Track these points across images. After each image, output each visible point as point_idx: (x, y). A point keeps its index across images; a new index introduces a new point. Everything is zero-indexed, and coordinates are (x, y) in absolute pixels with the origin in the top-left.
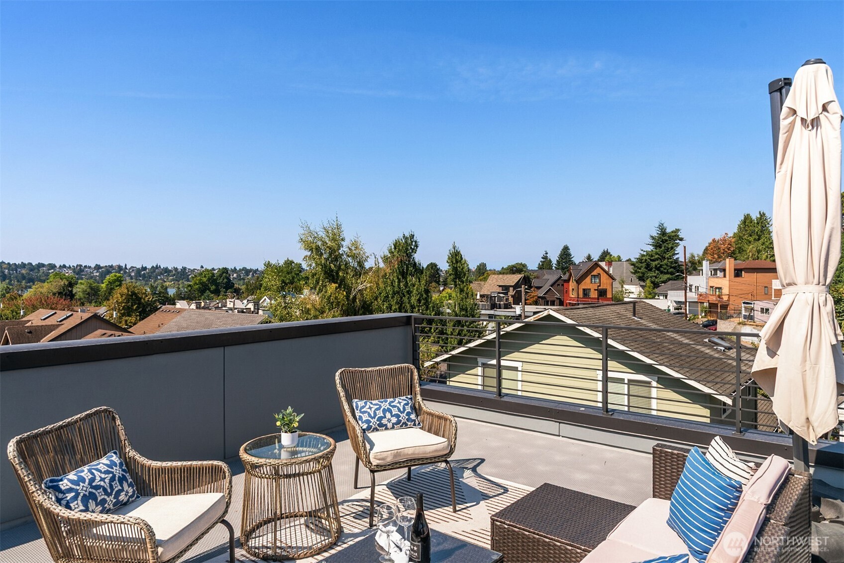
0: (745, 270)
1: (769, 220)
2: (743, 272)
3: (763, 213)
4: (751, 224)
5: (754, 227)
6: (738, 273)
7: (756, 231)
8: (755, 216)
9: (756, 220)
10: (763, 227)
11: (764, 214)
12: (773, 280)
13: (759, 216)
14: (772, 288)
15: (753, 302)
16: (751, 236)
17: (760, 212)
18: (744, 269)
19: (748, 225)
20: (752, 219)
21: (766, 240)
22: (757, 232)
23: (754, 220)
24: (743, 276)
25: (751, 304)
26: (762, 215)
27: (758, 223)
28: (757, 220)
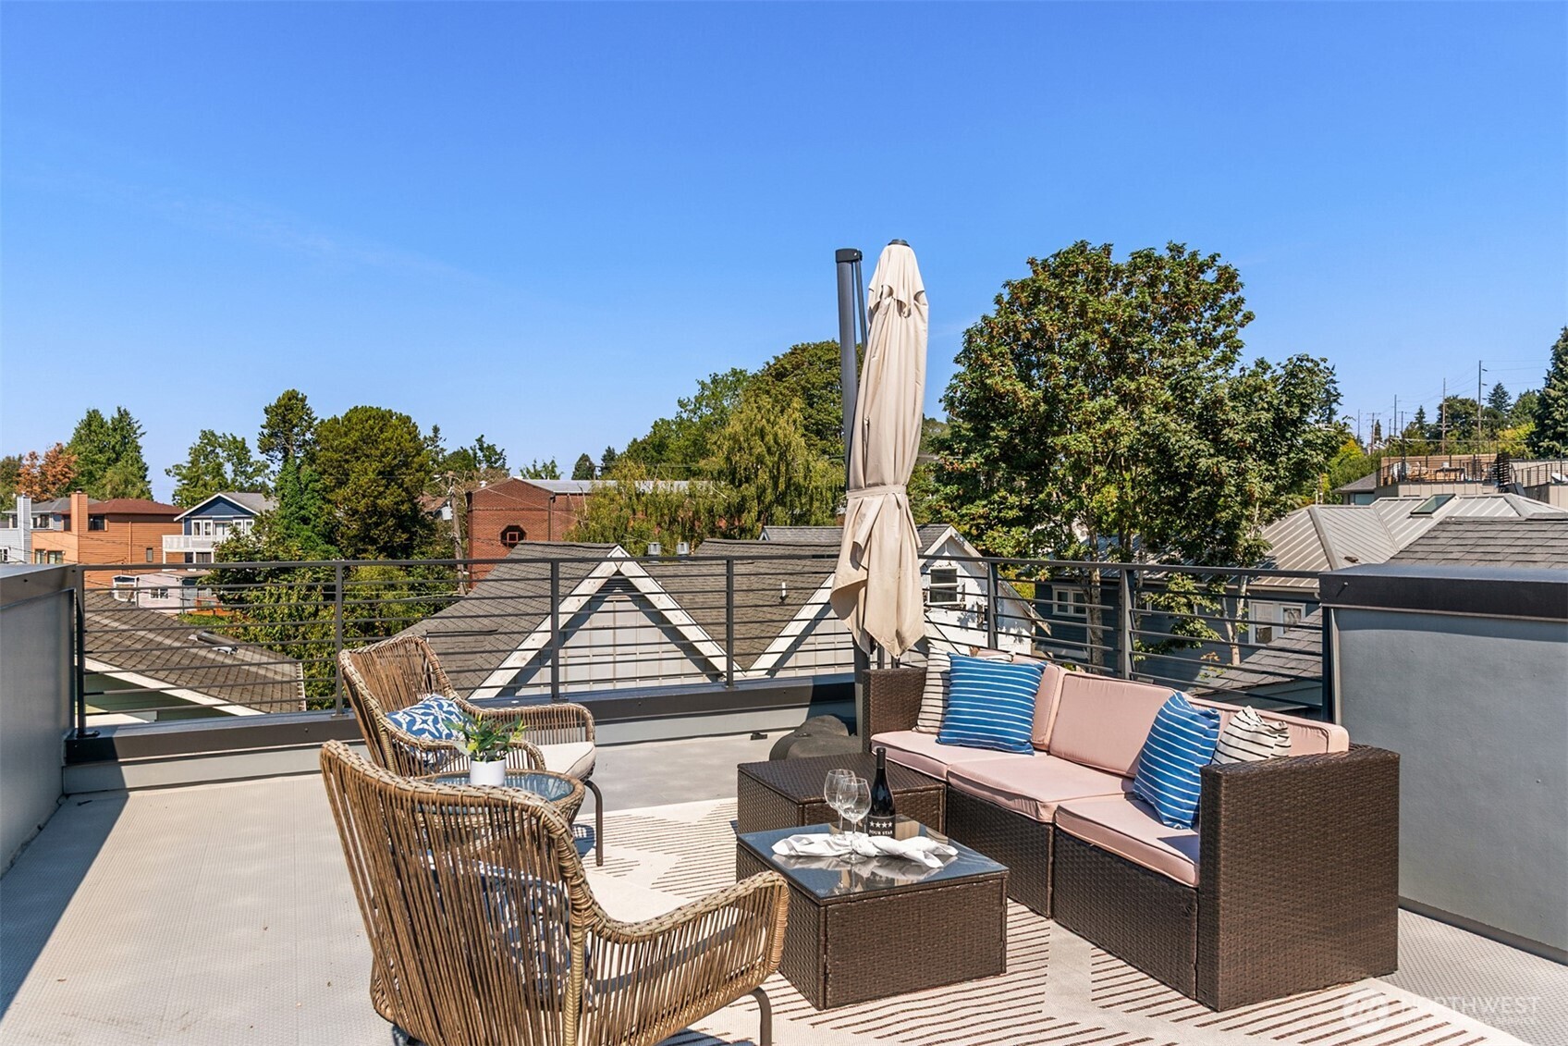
0: (110, 517)
1: (136, 426)
2: (106, 521)
3: (125, 410)
4: (102, 431)
5: (109, 435)
6: (96, 522)
7: (113, 443)
8: (109, 415)
9: (110, 422)
10: (125, 437)
11: (127, 414)
12: (164, 536)
13: (116, 416)
14: (162, 551)
15: (136, 577)
16: (101, 452)
17: (119, 408)
18: (107, 514)
19: (95, 432)
20: (102, 419)
21: (130, 462)
22: (114, 447)
23: (107, 422)
24: (106, 529)
25: (132, 580)
26: (123, 415)
27: (115, 430)
28: (113, 423)
